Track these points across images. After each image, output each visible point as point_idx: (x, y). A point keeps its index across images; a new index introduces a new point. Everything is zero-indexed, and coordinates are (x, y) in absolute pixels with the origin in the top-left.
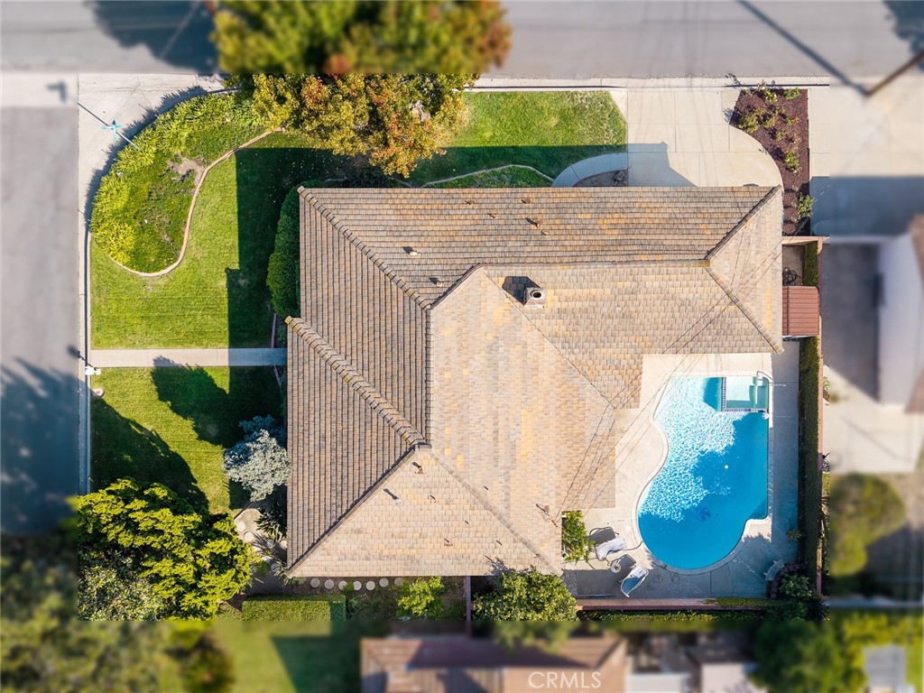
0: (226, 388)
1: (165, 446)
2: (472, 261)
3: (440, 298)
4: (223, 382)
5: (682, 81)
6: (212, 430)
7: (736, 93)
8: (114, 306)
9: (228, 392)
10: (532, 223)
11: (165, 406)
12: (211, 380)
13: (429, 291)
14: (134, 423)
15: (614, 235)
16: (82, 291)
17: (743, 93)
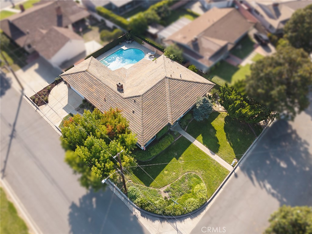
0: (201, 135)
1: (227, 135)
2: (124, 100)
3: (137, 97)
4: (200, 137)
5: (45, 118)
6: (212, 130)
7: (39, 107)
8: (215, 176)
9: (201, 134)
10: (105, 100)
11: (220, 143)
12: (203, 139)
13: (138, 100)
14: (231, 146)
15: (95, 87)
16: (222, 189)
17: (39, 106)
